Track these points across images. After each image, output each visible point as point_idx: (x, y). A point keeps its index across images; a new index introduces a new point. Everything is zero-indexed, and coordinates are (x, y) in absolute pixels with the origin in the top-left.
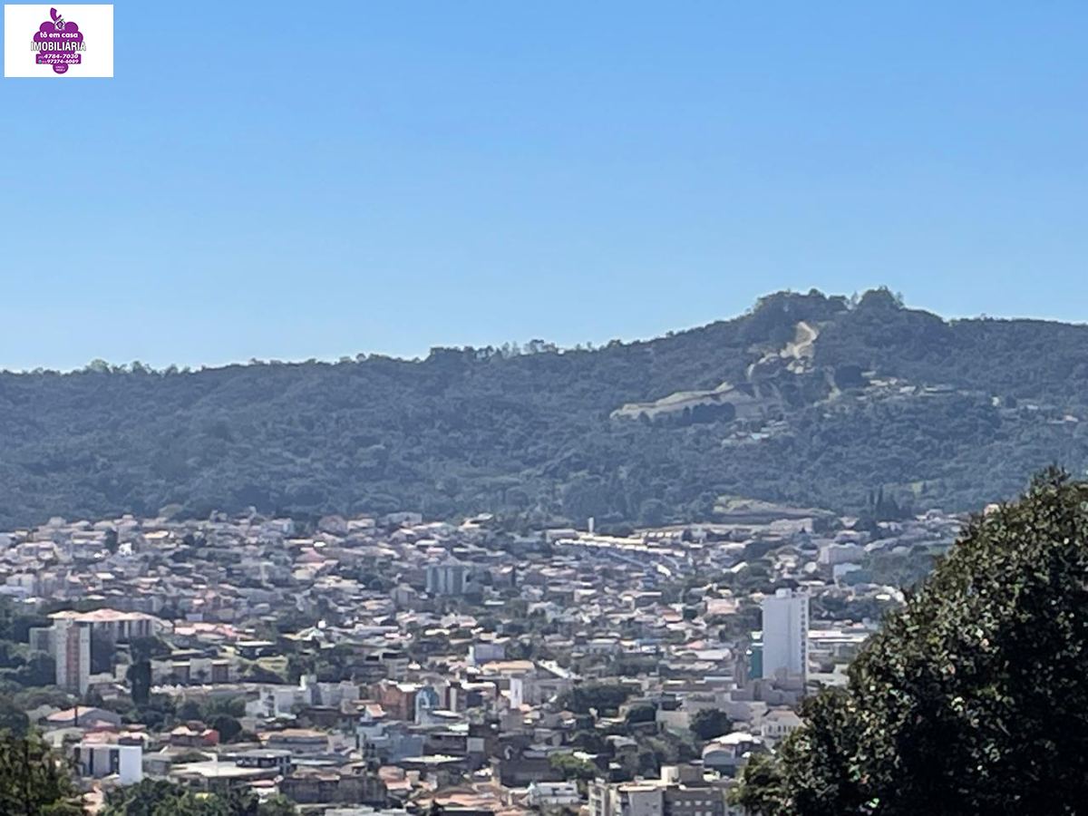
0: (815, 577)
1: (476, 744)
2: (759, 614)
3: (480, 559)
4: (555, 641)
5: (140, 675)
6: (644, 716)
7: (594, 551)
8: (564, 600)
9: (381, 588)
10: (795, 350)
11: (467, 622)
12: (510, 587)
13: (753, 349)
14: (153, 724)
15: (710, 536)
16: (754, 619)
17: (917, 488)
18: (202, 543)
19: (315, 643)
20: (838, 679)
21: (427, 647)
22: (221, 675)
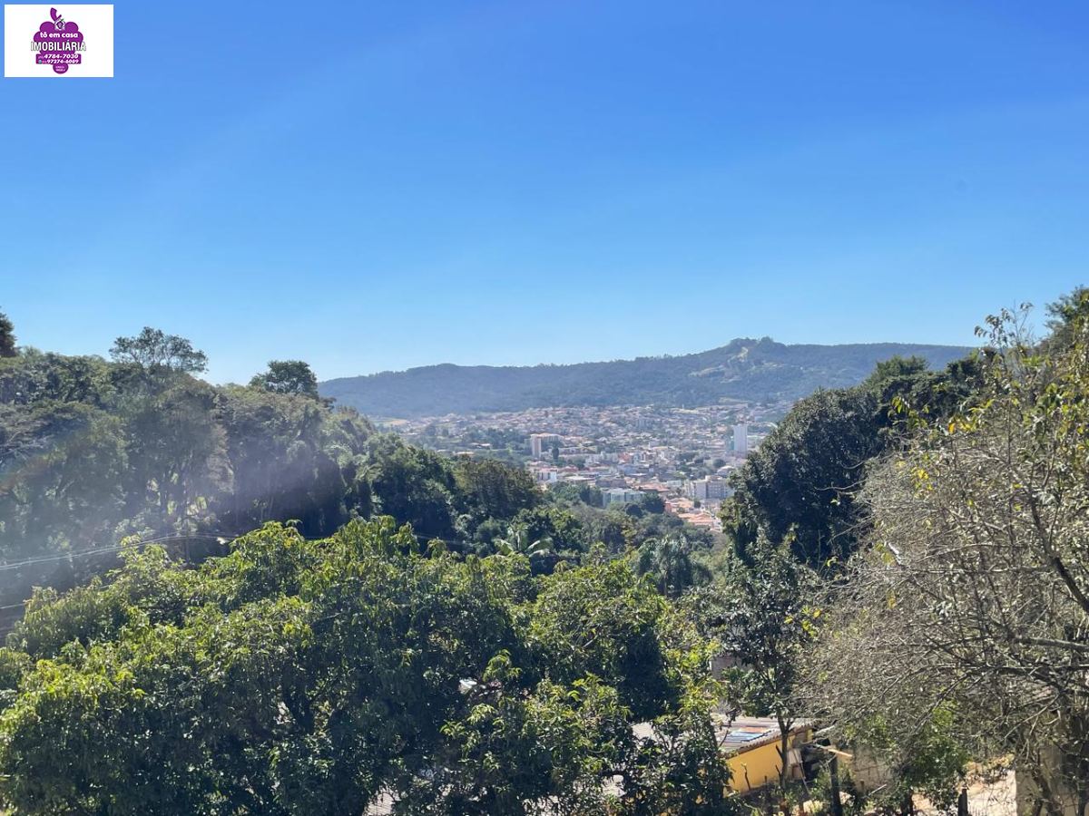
0: (749, 420)
1: (652, 470)
2: (733, 431)
3: (651, 417)
4: (673, 440)
5: (556, 452)
6: (699, 462)
7: (684, 414)
8: (676, 428)
9: (623, 426)
10: (742, 355)
11: (648, 435)
12: (660, 425)
13: (729, 355)
14: (559, 466)
15: (718, 409)
16: (731, 432)
17: (779, 394)
18: (572, 414)
19: (604, 442)
20: (757, 449)
21: (637, 443)
22: (578, 451)
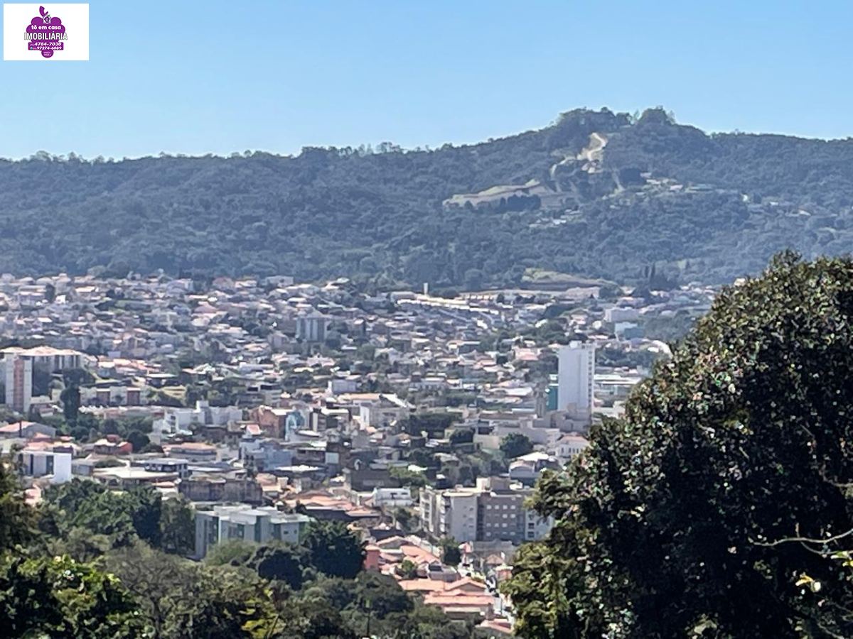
0: (600, 332)
1: (332, 458)
2: (556, 361)
3: (338, 314)
4: (395, 379)
5: (72, 399)
6: (464, 438)
7: (428, 309)
8: (403, 347)
9: (261, 334)
10: (589, 154)
11: (327, 362)
12: (361, 336)
13: (555, 153)
14: (80, 437)
15: (519, 299)
16: (551, 364)
17: (682, 264)
18: (121, 297)
19: (208, 376)
20: (617, 411)
21: (296, 381)
22: (134, 399)
